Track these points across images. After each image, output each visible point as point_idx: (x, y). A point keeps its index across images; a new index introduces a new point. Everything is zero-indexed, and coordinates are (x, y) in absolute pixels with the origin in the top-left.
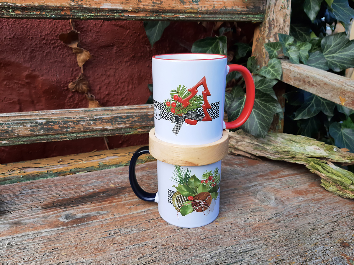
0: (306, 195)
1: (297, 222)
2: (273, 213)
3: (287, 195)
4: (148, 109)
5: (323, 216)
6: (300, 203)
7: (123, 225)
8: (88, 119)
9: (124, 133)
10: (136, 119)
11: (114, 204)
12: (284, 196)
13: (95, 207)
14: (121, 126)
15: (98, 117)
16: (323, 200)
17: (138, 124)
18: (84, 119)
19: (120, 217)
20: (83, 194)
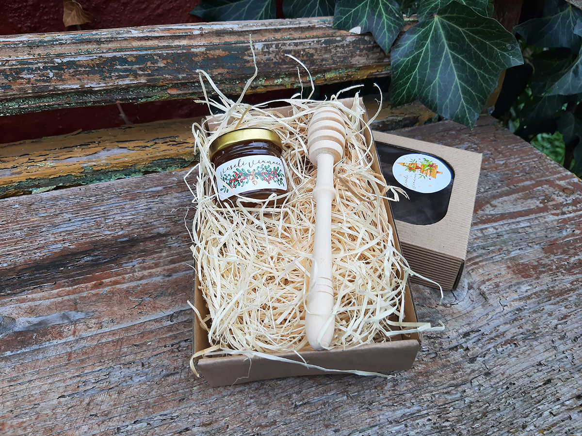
0: (538, 278)
1: (514, 359)
2: (460, 331)
3: (496, 276)
4: (191, 37)
5: (570, 344)
6: (522, 303)
7: (117, 358)
8: (41, 65)
9: (137, 99)
10: (161, 64)
11: (107, 289)
12: (488, 280)
13: (60, 299)
14: (127, 81)
15: (65, 60)
16: (572, 293)
17: (167, 76)
18: (30, 66)
19: (113, 333)
20: (38, 255)
